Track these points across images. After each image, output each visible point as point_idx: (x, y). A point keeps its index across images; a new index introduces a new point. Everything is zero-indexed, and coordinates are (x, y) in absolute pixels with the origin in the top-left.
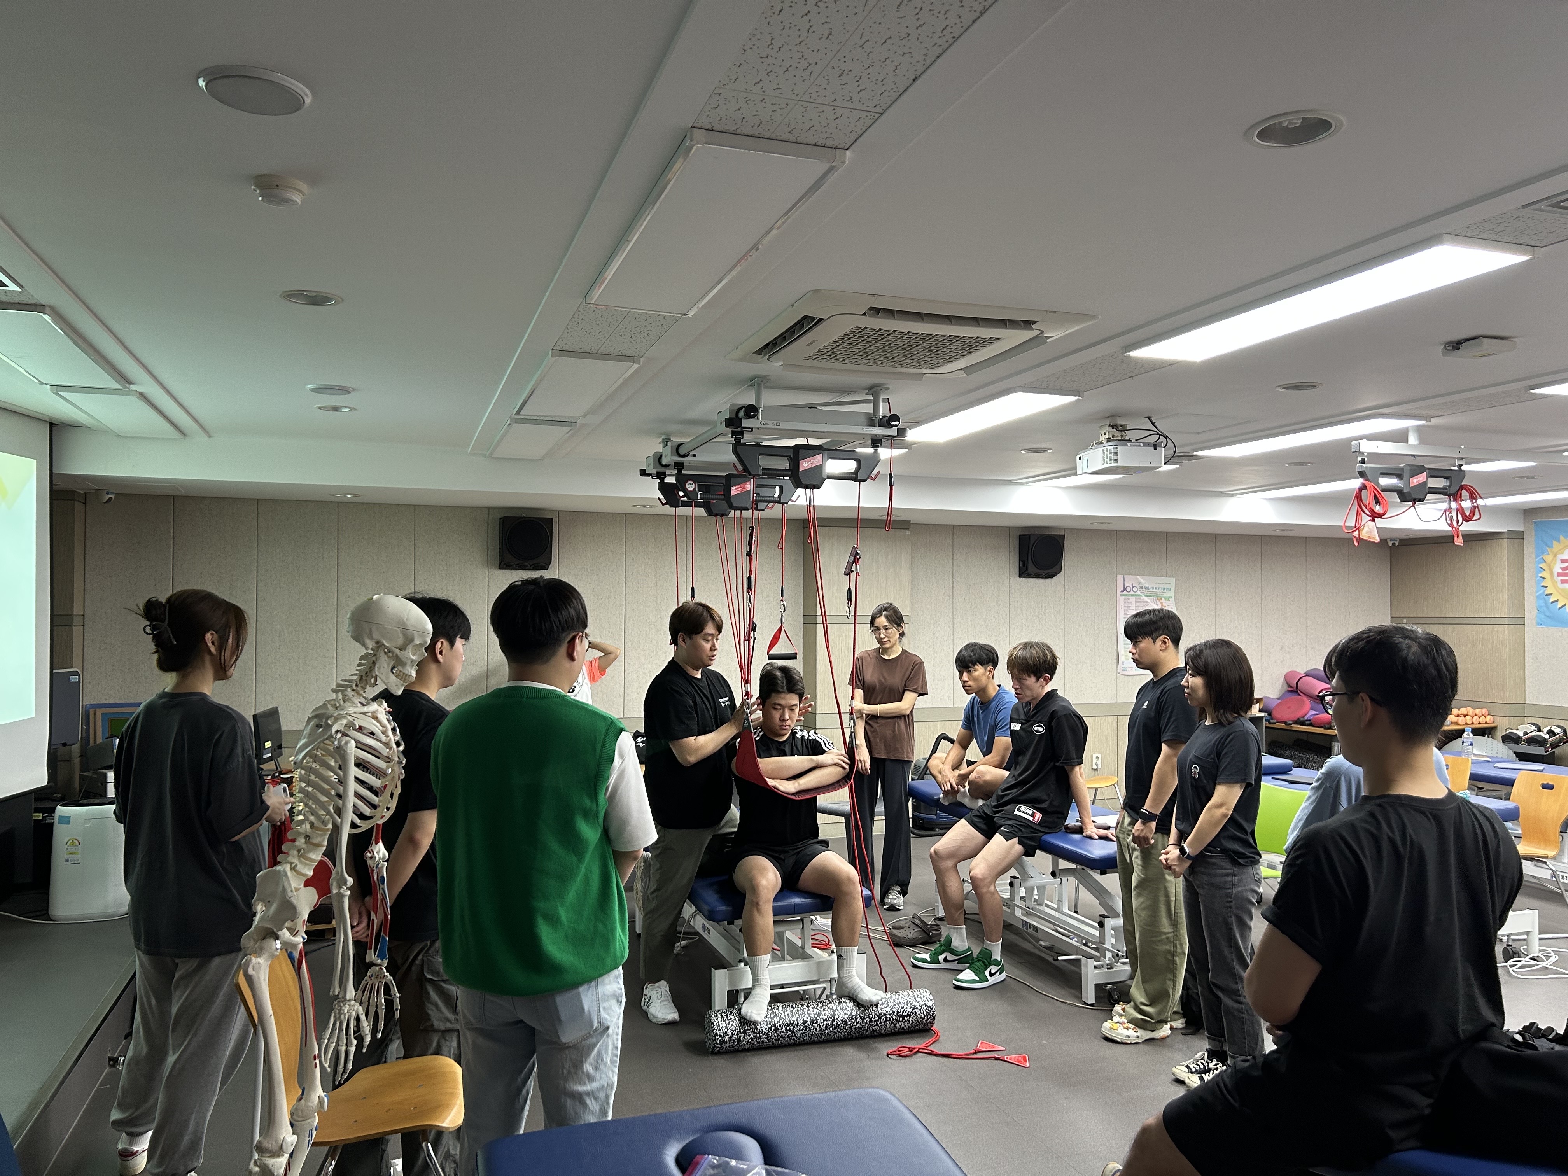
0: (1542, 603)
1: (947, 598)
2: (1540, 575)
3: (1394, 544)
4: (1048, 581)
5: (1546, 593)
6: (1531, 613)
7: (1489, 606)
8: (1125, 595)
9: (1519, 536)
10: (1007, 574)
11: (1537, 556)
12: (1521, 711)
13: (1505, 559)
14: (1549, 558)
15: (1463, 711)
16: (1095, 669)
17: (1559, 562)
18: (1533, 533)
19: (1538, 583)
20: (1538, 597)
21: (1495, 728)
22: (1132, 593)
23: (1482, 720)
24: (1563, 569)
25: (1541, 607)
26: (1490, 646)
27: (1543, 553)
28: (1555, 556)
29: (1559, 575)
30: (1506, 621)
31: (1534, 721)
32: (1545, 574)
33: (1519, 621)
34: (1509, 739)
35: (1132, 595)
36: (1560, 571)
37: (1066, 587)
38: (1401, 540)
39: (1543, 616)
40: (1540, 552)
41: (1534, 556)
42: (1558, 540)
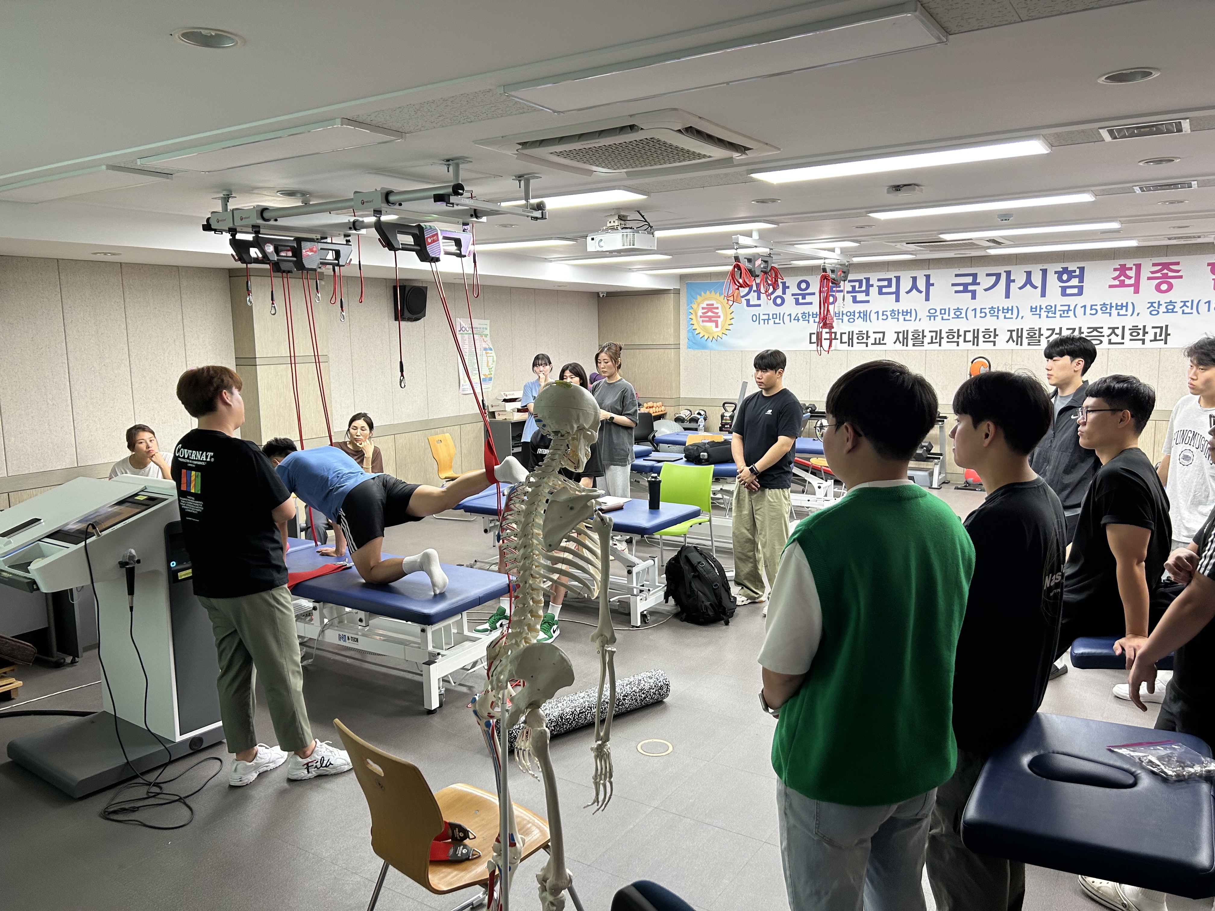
0: (691, 334)
1: (346, 339)
2: (690, 317)
3: (603, 296)
4: (414, 323)
5: (693, 328)
6: (684, 341)
7: (662, 337)
8: (462, 334)
9: (677, 292)
10: (387, 319)
11: (688, 305)
12: (678, 402)
13: (672, 307)
14: (695, 306)
15: (650, 404)
16: (446, 391)
17: (701, 309)
18: (686, 290)
19: (688, 322)
20: (688, 331)
21: (666, 414)
22: (466, 332)
23: (660, 409)
24: (703, 313)
25: (690, 337)
26: (663, 363)
27: (691, 303)
28: (699, 305)
29: (701, 317)
30: (673, 347)
31: (689, 408)
32: (693, 317)
33: (677, 346)
34: (679, 420)
35: (466, 334)
36: (702, 315)
37: (425, 328)
38: (607, 293)
39: (691, 343)
40: (690, 302)
41: (686, 305)
42: (700, 295)
